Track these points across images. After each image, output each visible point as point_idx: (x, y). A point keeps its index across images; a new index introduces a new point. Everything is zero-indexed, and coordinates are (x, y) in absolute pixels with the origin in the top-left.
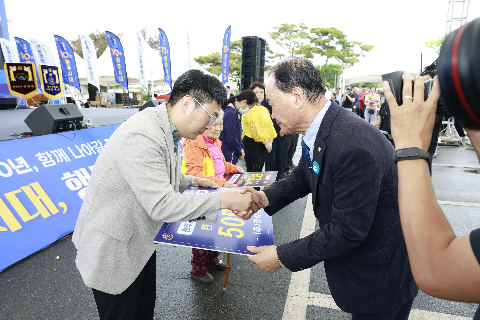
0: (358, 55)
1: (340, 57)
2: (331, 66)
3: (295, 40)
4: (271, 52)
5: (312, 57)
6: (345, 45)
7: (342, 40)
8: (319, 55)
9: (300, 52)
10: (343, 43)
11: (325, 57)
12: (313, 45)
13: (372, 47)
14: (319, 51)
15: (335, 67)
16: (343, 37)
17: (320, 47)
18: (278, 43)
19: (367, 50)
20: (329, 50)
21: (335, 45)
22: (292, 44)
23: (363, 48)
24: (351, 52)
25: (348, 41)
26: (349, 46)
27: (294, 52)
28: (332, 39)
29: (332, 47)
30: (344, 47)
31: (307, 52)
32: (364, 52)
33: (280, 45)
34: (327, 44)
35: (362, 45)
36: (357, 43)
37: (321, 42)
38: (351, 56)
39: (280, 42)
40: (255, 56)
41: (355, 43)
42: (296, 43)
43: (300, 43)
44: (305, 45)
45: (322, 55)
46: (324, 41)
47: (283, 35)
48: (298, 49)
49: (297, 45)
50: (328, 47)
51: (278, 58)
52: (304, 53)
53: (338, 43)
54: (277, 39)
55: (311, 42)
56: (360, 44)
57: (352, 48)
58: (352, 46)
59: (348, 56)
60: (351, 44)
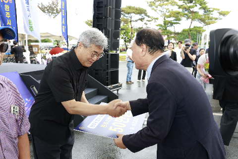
0: (217, 19)
1: (202, 20)
2: (194, 27)
3: (166, 7)
4: (149, 17)
5: (180, 20)
6: (206, 10)
7: (204, 6)
8: (185, 18)
9: (170, 16)
10: (204, 9)
11: (190, 20)
12: (181, 10)
13: (228, 13)
14: (184, 15)
15: (198, 27)
16: (205, 3)
17: (186, 12)
18: (153, 9)
20: (193, 15)
21: (198, 11)
22: (165, 10)
23: (220, 14)
24: (211, 16)
25: (208, 7)
26: (210, 11)
27: (166, 16)
28: (196, 6)
29: (195, 12)
30: (205, 12)
31: (175, 16)
32: (221, 17)
33: (155, 11)
34: (191, 10)
35: (220, 11)
36: (216, 9)
37: (187, 8)
38: (211, 19)
39: (155, 8)
40: (106, 6)
41: (214, 9)
42: (167, 9)
43: (170, 10)
44: (174, 10)
45: (188, 18)
46: (190, 7)
47: (157, 3)
48: (169, 14)
49: (168, 11)
50: (193, 12)
51: (154, 20)
52: (174, 16)
53: (200, 8)
54: (154, 7)
55: (179, 8)
56: (218, 10)
57: (212, 13)
58: (212, 11)
59: (209, 19)
60: (211, 10)
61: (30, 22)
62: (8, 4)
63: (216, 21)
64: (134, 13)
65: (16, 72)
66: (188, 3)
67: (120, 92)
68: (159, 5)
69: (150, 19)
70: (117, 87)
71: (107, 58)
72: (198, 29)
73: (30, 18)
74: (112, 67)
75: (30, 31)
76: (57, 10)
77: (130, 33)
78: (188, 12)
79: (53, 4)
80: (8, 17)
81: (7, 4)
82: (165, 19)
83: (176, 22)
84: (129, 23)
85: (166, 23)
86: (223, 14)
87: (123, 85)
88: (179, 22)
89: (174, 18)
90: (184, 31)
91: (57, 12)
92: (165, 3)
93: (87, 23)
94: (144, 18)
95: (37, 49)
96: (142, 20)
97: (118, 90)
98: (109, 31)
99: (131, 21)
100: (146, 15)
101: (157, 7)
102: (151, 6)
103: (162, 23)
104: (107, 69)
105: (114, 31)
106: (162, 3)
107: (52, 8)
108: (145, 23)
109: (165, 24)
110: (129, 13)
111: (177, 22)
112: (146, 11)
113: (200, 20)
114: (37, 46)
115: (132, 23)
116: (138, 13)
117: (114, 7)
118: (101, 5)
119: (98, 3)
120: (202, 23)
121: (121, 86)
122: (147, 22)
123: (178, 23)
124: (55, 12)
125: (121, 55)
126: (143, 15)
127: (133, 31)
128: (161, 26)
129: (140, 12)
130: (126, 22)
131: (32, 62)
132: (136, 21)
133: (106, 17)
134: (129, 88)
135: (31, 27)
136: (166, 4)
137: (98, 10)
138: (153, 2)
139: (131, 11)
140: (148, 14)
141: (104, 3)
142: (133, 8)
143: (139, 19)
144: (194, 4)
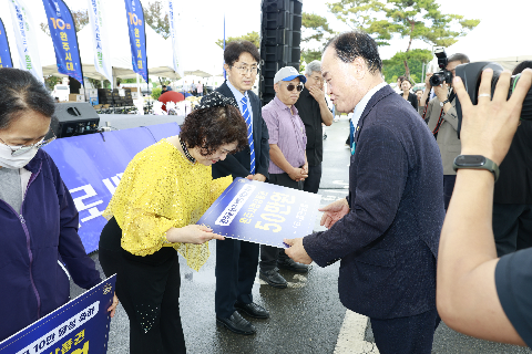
0: (457, 35)
1: (430, 38)
2: (416, 51)
3: (364, 13)
4: (331, 32)
5: (389, 38)
6: (438, 19)
7: (433, 12)
8: (399, 34)
10: (434, 16)
11: (407, 38)
13: (478, 22)
14: (398, 29)
15: (425, 51)
16: (435, 7)
17: (401, 23)
18: (339, 18)
19: (471, 27)
20: (413, 28)
21: (422, 20)
22: (361, 20)
23: (464, 25)
25: (442, 14)
26: (444, 21)
28: (419, 11)
29: (418, 23)
30: (435, 22)
31: (381, 30)
32: (466, 30)
33: (344, 21)
34: (411, 19)
35: (463, 20)
36: (456, 17)
37: (403, 15)
38: (447, 35)
39: (343, 16)
40: (281, 28)
41: (452, 16)
42: (365, 18)
43: (371, 18)
44: (378, 20)
45: (404, 34)
46: (407, 14)
47: (347, 7)
48: (369, 26)
49: (366, 21)
50: (413, 23)
52: (378, 31)
53: (426, 16)
54: (340, 13)
55: (388, 16)
56: (460, 18)
57: (447, 24)
58: (448, 21)
59: (442, 36)
60: (446, 18)
63: (456, 39)
64: (304, 24)
66: (405, 6)
68: (352, 11)
72: (422, 55)
78: (405, 23)
80: (139, 46)
81: (137, 27)
83: (381, 41)
86: (469, 25)
88: (388, 41)
89: (379, 35)
90: (396, 58)
92: (362, 5)
94: (321, 35)
96: (317, 37)
100: (326, 28)
101: (346, 14)
102: (335, 11)
106: (356, 6)
108: (324, 44)
111: (384, 41)
112: (325, 21)
113: (427, 36)
116: (312, 26)
117: (292, 28)
118: (273, 26)
119: (269, 23)
120: (430, 42)
123: (386, 44)
126: (320, 28)
129: (315, 22)
132: (307, 40)
136: (366, 9)
137: (269, 34)
138: (340, 5)
140: (330, 27)
141: (279, 23)
143: (314, 37)
144: (415, 7)
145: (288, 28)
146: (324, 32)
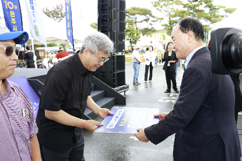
0: (223, 16)
1: (208, 19)
3: (171, 7)
4: (154, 17)
6: (212, 8)
7: (209, 4)
9: (175, 16)
10: (210, 7)
12: (186, 9)
13: (234, 10)
14: (190, 14)
16: (210, 2)
17: (192, 11)
18: (158, 9)
20: (198, 14)
21: (203, 9)
22: (170, 10)
23: (227, 11)
24: (217, 14)
25: (214, 5)
26: (215, 9)
27: (171, 16)
28: (201, 4)
29: (201, 11)
30: (211, 10)
31: (181, 15)
32: (228, 14)
33: (160, 11)
34: (197, 8)
35: (226, 9)
36: (222, 7)
37: (192, 6)
38: (217, 17)
39: (160, 8)
40: (111, 8)
41: (220, 7)
42: (172, 9)
43: (175, 9)
44: (179, 10)
46: (195, 6)
47: (162, 3)
48: (174, 13)
49: (173, 10)
50: (198, 11)
51: (159, 20)
52: (179, 16)
53: (206, 6)
54: (158, 7)
55: (184, 7)
56: (224, 7)
57: (218, 11)
58: (218, 9)
59: (215, 17)
60: (217, 7)
61: (35, 27)
62: (14, 10)
63: (222, 18)
64: (139, 14)
65: (24, 77)
66: (193, 2)
67: (127, 93)
68: (164, 5)
69: (155, 19)
70: (124, 88)
71: (114, 60)
72: (205, 28)
73: (35, 23)
74: (118, 69)
75: (36, 37)
76: (62, 14)
77: (136, 34)
78: (194, 11)
79: (58, 8)
80: (14, 23)
81: (12, 10)
82: (170, 19)
84: (134, 24)
85: (172, 23)
86: (229, 11)
87: (130, 87)
89: (179, 18)
91: (62, 16)
92: (170, 2)
93: (92, 26)
94: (149, 19)
95: (43, 53)
96: (147, 20)
97: (125, 92)
98: (114, 33)
99: (136, 22)
100: (151, 15)
101: (162, 7)
102: (155, 6)
103: (168, 23)
104: (114, 70)
105: (119, 33)
106: (167, 3)
107: (57, 12)
108: (150, 24)
109: (170, 24)
110: (133, 14)
112: (150, 11)
113: (206, 18)
114: (43, 51)
115: (137, 24)
116: (143, 14)
117: (119, 9)
118: (105, 8)
119: (103, 5)
120: (208, 21)
121: (128, 87)
122: (152, 23)
124: (60, 16)
125: (127, 56)
126: (148, 15)
127: (139, 32)
128: (166, 25)
129: (145, 12)
130: (131, 23)
131: (38, 66)
132: (141, 22)
133: (111, 20)
134: (136, 89)
135: (37, 32)
136: (171, 4)
137: (103, 13)
138: (158, 2)
139: (136, 12)
140: (153, 15)
141: (109, 6)
142: (138, 9)
143: (144, 20)
144: (199, 2)
145: (116, 9)
146: (150, 17)
